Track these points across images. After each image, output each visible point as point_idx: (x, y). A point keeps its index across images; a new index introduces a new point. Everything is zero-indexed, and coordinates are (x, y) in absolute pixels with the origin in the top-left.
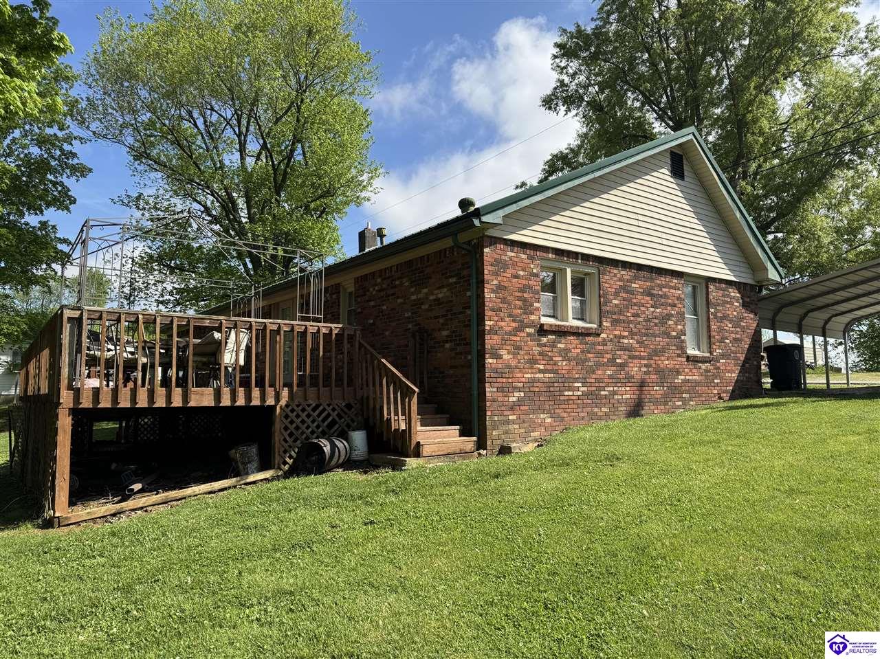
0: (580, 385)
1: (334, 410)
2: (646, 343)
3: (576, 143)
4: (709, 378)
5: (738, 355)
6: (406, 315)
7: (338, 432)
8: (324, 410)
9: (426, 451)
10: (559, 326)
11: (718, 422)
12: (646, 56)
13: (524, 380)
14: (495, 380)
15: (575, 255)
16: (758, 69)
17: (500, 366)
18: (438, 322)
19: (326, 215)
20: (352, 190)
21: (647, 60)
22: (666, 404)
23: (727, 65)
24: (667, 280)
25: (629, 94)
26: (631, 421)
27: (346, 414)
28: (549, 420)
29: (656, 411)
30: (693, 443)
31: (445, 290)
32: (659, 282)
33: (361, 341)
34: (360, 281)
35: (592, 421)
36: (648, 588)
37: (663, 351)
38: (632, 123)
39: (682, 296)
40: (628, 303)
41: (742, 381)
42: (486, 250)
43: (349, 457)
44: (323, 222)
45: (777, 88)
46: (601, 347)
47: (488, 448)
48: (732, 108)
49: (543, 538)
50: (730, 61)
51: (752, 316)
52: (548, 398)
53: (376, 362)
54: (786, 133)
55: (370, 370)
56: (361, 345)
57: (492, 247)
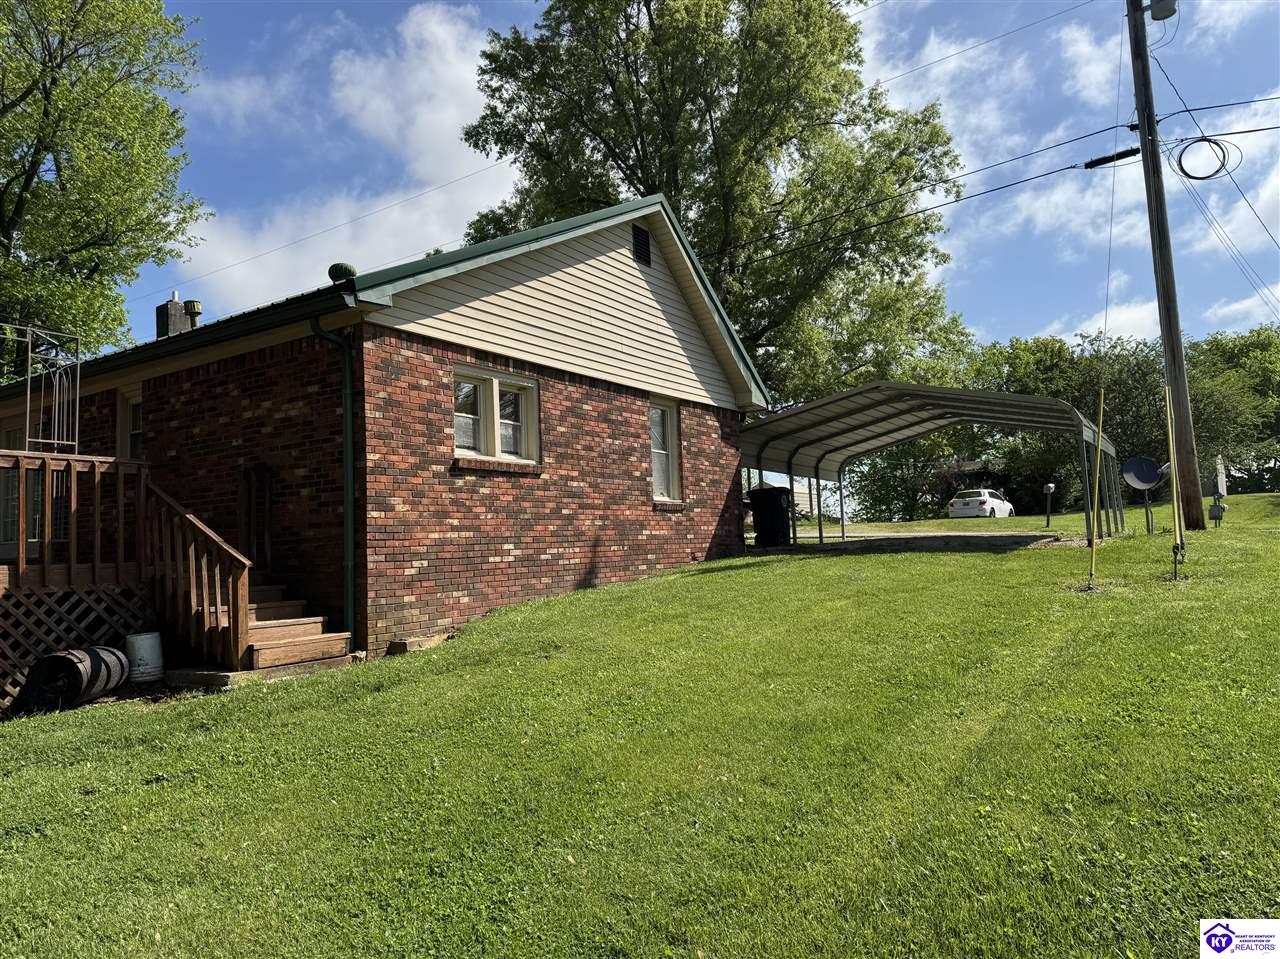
0: (511, 546)
1: (99, 601)
2: (601, 486)
3: (513, 201)
4: (680, 531)
5: (717, 502)
6: (234, 443)
7: (107, 637)
8: (80, 601)
9: (263, 658)
10: (482, 462)
11: (688, 591)
12: (609, 90)
13: (428, 542)
14: (382, 543)
15: (505, 360)
16: (747, 127)
17: (391, 522)
18: (290, 454)
19: (101, 275)
20: (149, 237)
21: (611, 96)
22: (626, 568)
23: (711, 117)
24: (629, 400)
25: (587, 141)
26: (580, 594)
27: (121, 605)
28: (465, 600)
29: (613, 579)
30: (655, 620)
31: (301, 404)
32: (618, 404)
33: (152, 486)
34: (153, 387)
35: (528, 597)
36: (579, 823)
37: (623, 497)
38: (591, 182)
39: (648, 424)
40: (578, 432)
41: (720, 536)
42: (368, 345)
43: (127, 678)
44: (94, 288)
45: (771, 156)
46: (541, 493)
47: (370, 647)
48: (718, 176)
49: (438, 771)
50: (715, 112)
51: (732, 451)
52: (464, 568)
53: (177, 519)
54: (780, 217)
55: (167, 532)
56: (149, 492)
57: (378, 341)
